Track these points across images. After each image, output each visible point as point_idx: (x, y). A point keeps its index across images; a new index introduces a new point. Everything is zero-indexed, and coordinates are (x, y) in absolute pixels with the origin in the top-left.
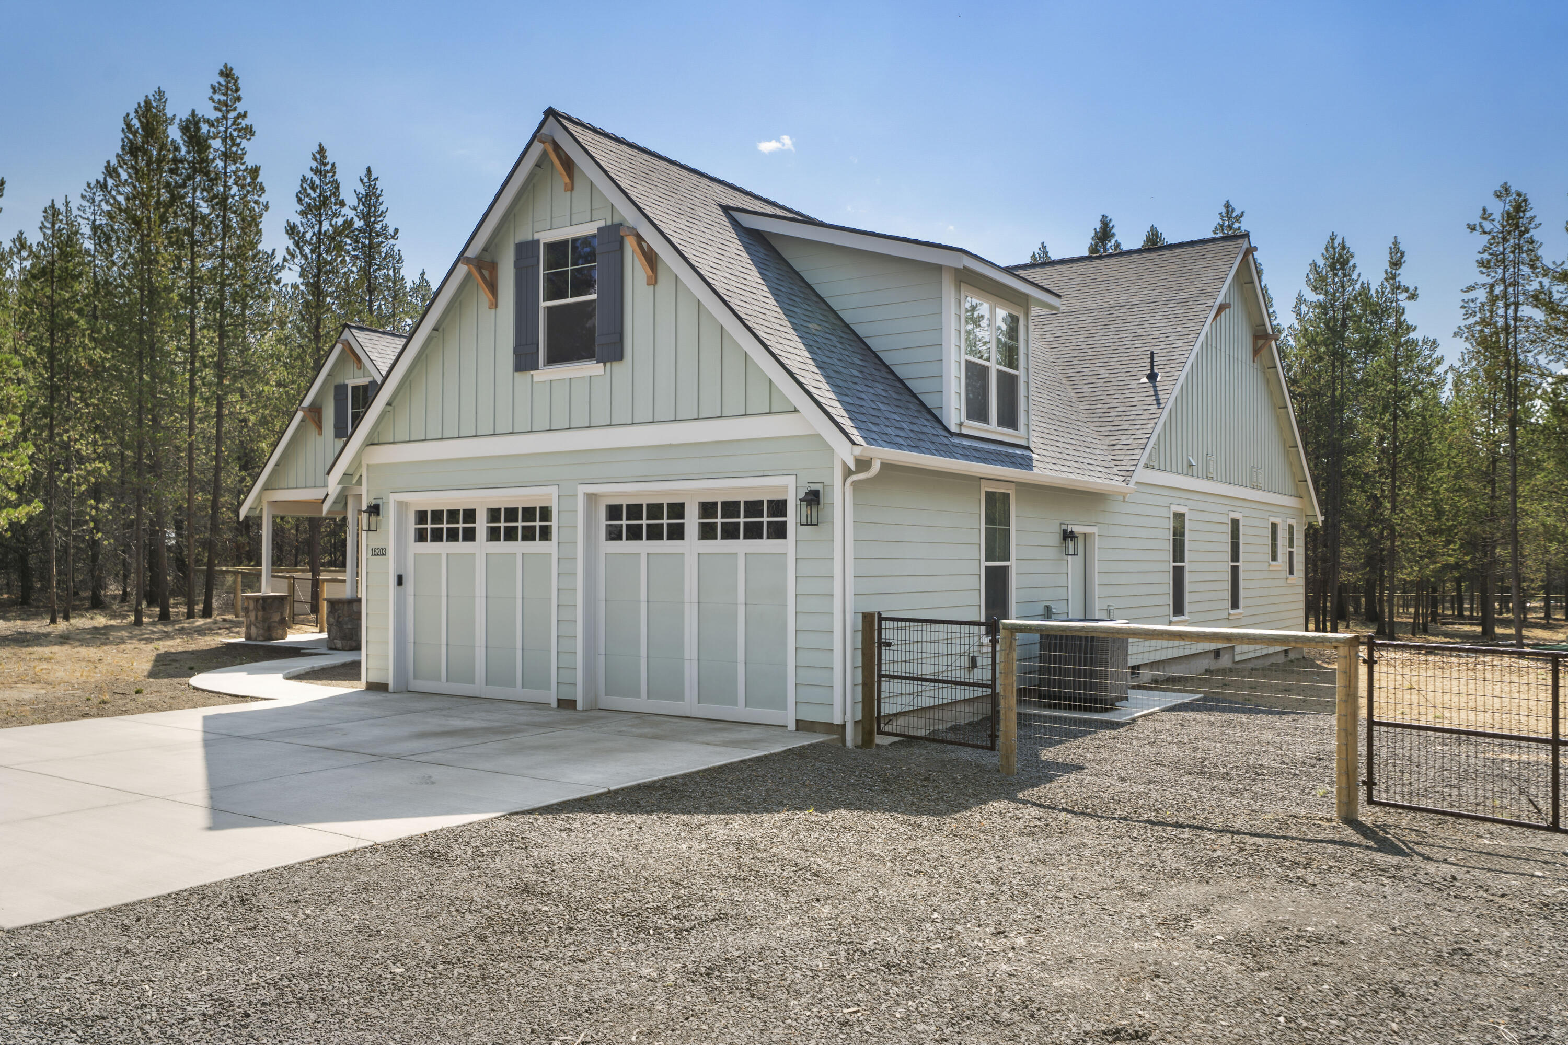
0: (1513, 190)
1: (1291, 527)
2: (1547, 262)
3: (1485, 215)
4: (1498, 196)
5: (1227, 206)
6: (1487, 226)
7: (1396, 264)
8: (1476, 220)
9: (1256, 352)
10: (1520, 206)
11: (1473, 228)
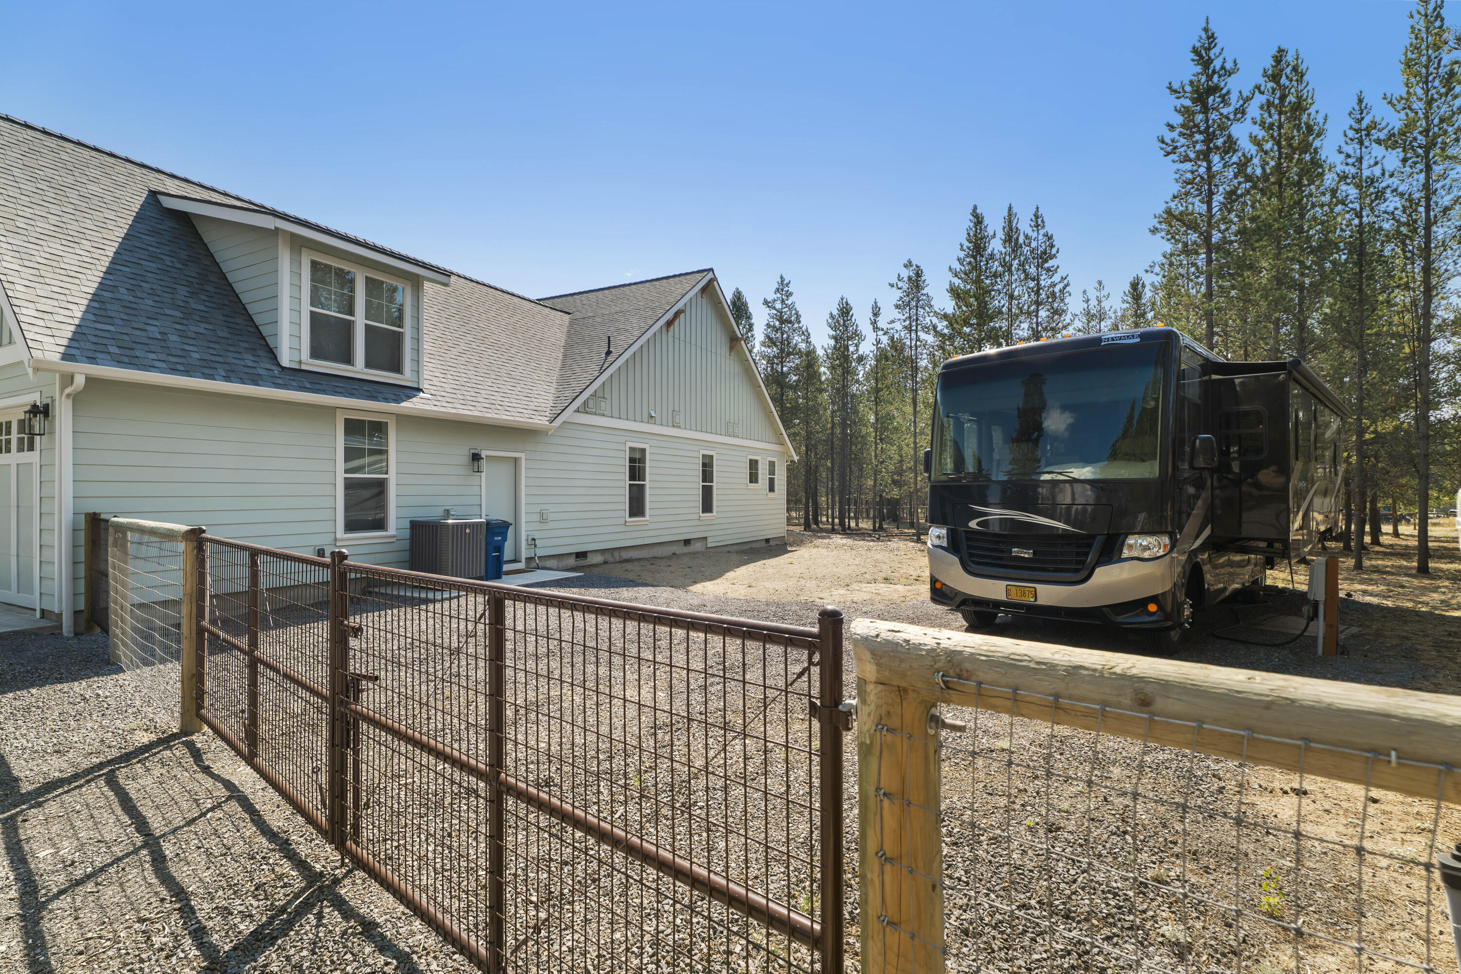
0: (914, 263)
1: (772, 465)
2: (936, 309)
3: (900, 279)
4: (905, 266)
5: (782, 277)
6: (900, 284)
7: (876, 314)
8: (894, 280)
9: (731, 349)
10: (919, 274)
11: (892, 286)
